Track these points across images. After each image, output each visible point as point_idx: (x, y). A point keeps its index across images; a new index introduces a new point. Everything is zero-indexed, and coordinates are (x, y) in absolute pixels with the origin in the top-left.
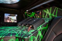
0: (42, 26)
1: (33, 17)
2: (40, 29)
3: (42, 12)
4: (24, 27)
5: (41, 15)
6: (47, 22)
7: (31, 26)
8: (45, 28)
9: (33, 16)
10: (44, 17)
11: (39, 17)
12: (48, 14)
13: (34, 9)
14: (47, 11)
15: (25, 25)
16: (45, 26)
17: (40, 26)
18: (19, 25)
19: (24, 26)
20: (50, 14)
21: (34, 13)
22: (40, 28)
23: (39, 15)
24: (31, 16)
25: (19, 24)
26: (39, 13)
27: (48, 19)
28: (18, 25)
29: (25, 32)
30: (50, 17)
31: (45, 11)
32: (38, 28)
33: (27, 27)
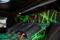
0: (37, 35)
2: (35, 38)
3: (37, 16)
4: (15, 34)
6: (44, 28)
7: (24, 34)
8: (42, 36)
9: (27, 21)
10: (40, 21)
11: (34, 21)
12: (45, 19)
14: (43, 15)
16: (41, 34)
18: (9, 32)
20: (47, 19)
21: (28, 16)
24: (24, 21)
25: (9, 30)
26: (34, 17)
27: (45, 24)
28: (7, 31)
30: (48, 22)
31: (41, 15)
32: (33, 37)
33: (18, 35)
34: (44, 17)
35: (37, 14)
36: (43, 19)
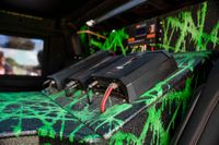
0: (164, 87)
1: (119, 51)
2: (155, 98)
3: (158, 27)
4: (79, 92)
5: (157, 42)
7: (114, 86)
8: (178, 95)
12: (189, 36)
13: (123, 14)
14: (182, 21)
15: (82, 86)
16: (178, 85)
17: (158, 88)
19: (77, 89)
20: (197, 35)
21: (122, 32)
22: (155, 93)
23: (147, 42)
24: (108, 47)
26: (146, 30)
27: (189, 55)
28: (47, 85)
29: (84, 115)
30: (201, 48)
31: (174, 23)
32: (147, 94)
33: (91, 94)
34: (184, 29)
35: (159, 21)
36: (182, 39)
